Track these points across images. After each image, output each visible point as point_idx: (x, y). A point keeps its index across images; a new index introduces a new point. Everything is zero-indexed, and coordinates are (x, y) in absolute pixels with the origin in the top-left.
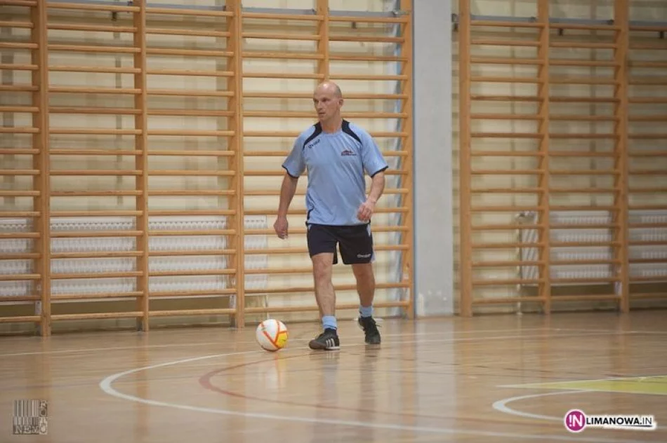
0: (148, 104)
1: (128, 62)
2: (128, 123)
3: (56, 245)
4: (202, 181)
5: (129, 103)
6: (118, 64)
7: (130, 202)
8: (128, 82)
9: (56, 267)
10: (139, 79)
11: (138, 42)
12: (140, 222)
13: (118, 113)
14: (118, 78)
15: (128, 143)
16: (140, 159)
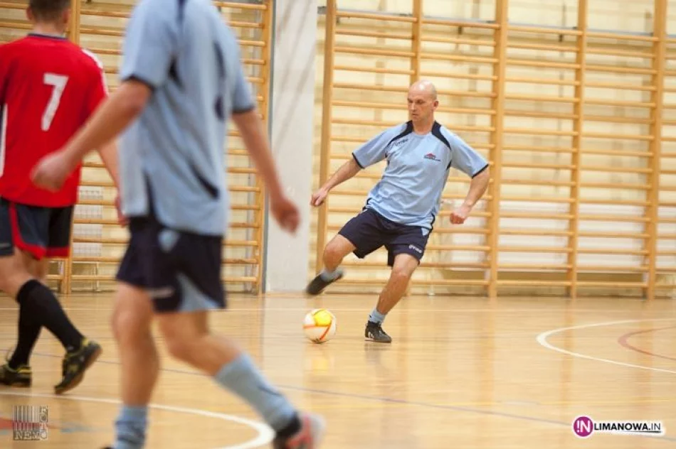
0: (585, 111)
1: (570, 76)
2: (567, 126)
3: (504, 223)
4: (625, 177)
5: (569, 109)
6: (562, 77)
7: (565, 191)
8: (569, 92)
9: (503, 241)
10: (578, 91)
11: (579, 60)
12: (573, 207)
13: (559, 117)
14: (561, 89)
15: (566, 142)
16: (575, 156)
